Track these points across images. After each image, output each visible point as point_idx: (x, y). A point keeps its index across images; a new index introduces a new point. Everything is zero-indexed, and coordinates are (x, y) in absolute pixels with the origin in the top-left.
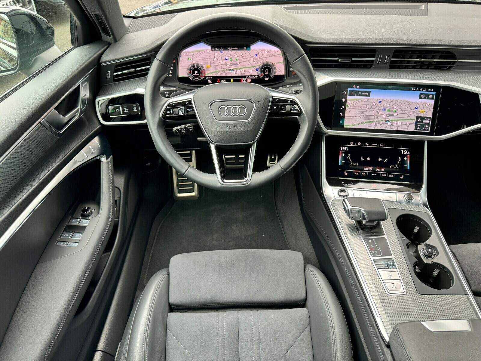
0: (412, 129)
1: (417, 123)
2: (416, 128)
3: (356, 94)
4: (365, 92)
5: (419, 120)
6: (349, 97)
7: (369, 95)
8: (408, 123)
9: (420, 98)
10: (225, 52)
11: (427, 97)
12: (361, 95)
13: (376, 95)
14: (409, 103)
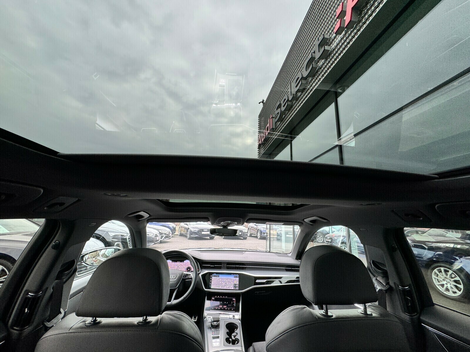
0: (233, 288)
1: (234, 286)
2: (234, 288)
3: (215, 276)
4: (217, 276)
5: (235, 285)
6: (213, 277)
7: (219, 277)
8: (231, 286)
9: (234, 277)
10: (176, 263)
11: (236, 277)
12: (216, 277)
13: (221, 277)
14: (231, 279)
